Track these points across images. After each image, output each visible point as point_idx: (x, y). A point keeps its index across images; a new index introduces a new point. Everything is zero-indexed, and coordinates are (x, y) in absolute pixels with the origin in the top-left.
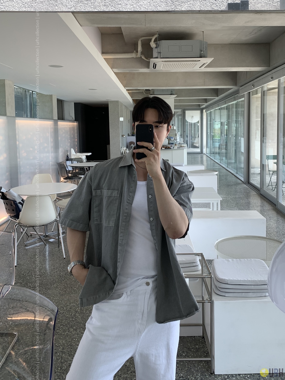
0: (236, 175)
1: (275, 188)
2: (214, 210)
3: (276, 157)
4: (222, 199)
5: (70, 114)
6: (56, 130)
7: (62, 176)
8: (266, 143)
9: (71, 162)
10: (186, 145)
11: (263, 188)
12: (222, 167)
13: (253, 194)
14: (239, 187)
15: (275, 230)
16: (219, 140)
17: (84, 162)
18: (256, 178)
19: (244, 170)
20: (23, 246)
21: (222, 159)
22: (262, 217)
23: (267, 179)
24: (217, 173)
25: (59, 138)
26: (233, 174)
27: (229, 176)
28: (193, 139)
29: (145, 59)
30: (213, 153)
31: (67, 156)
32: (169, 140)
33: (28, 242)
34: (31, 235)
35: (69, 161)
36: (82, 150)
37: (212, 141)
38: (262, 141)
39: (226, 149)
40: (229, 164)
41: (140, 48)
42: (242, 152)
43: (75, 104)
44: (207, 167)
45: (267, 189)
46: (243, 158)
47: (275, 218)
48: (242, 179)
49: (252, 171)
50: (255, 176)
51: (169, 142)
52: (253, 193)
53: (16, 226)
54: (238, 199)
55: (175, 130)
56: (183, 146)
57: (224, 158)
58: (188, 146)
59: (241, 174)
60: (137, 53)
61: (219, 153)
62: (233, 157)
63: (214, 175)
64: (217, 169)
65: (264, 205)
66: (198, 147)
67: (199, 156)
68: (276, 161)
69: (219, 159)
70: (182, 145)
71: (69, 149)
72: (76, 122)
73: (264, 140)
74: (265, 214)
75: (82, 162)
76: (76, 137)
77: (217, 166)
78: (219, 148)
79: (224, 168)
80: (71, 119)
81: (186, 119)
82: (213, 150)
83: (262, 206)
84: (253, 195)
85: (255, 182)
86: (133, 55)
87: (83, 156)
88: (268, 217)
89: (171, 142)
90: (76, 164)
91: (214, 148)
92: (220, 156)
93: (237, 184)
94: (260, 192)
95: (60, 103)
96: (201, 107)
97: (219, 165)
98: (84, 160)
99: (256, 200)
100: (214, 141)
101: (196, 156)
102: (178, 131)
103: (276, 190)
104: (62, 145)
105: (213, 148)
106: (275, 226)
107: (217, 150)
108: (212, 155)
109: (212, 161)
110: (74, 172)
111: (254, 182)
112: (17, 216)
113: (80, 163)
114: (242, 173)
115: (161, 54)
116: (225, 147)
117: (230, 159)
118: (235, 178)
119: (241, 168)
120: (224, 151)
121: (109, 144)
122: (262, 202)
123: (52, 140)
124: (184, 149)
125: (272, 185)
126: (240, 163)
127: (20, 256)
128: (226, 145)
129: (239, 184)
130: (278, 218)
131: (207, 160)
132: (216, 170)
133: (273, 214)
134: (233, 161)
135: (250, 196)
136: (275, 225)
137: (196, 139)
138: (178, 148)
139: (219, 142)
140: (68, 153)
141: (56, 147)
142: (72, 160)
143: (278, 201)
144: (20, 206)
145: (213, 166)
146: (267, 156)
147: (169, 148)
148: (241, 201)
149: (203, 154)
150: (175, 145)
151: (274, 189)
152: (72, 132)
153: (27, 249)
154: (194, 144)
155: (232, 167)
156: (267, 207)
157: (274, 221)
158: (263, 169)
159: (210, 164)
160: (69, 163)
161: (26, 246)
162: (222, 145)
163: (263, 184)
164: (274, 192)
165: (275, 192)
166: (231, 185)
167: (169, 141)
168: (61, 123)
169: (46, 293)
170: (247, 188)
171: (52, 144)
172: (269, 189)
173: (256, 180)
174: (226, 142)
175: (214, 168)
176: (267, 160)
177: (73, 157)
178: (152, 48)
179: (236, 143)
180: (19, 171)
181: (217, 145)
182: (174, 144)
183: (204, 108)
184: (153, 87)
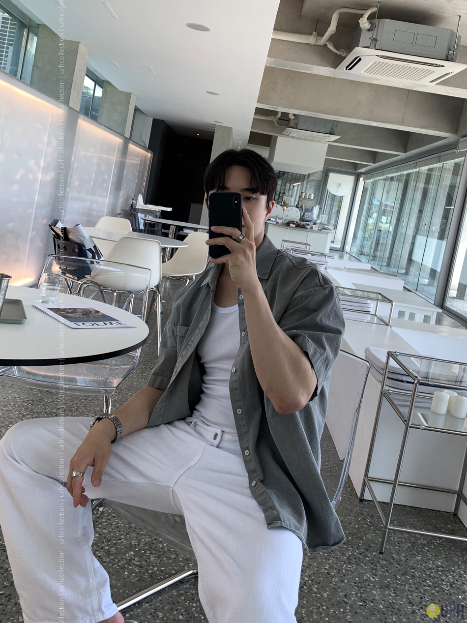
5: (141, 137)
29: (334, 50)
41: (332, 28)
43: (154, 120)
60: (319, 38)
72: (150, 151)
76: (145, 179)
81: (328, 187)
86: (311, 40)
96: (360, 170)
115: (378, 43)
141: (118, 187)
178: (362, 29)
183: (362, 173)
184: (308, 111)
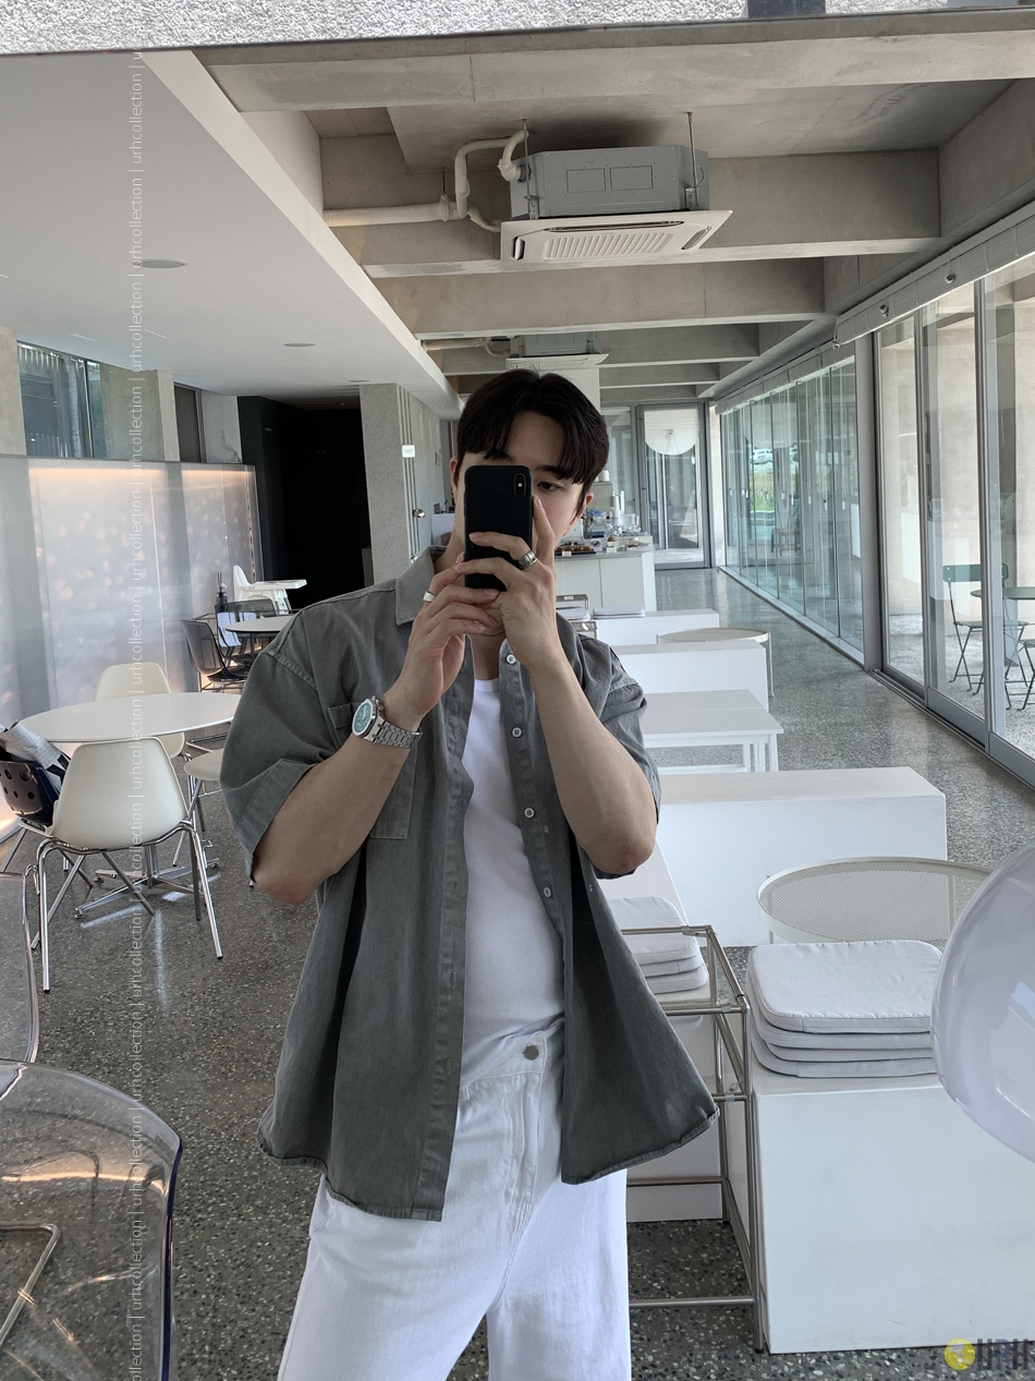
0: (835, 642)
1: (980, 683)
2: (757, 770)
3: (978, 573)
4: (782, 731)
5: (224, 440)
6: (176, 501)
7: (206, 670)
8: (939, 520)
9: (233, 615)
10: (648, 539)
11: (936, 687)
12: (783, 616)
13: (901, 707)
14: (849, 683)
15: (984, 835)
16: (769, 515)
17: (281, 613)
18: (907, 653)
19: (865, 625)
20: (73, 919)
21: (786, 587)
22: (932, 791)
23: (951, 653)
24: (764, 638)
25: (190, 530)
26: (823, 640)
27: (809, 648)
28: (676, 515)
30: (751, 566)
31: (221, 594)
32: (587, 522)
33: (89, 905)
34: (100, 881)
35: (227, 611)
36: (274, 570)
37: (745, 519)
38: (927, 514)
39: (798, 549)
40: (809, 602)
42: (856, 557)
43: (241, 400)
44: (731, 616)
45: (952, 688)
46: (859, 579)
47: (983, 792)
48: (860, 658)
49: (894, 625)
50: (907, 644)
51: (588, 530)
52: (901, 704)
53: (42, 849)
54: (845, 728)
55: (609, 484)
56: (640, 544)
57: (792, 583)
58: (656, 540)
59: (853, 640)
61: (772, 565)
62: (824, 578)
63: (753, 645)
64: (767, 622)
65: (941, 747)
66: (694, 545)
67: (702, 576)
68: (977, 585)
69: (774, 584)
70: (636, 539)
71: (226, 567)
72: (246, 467)
73: (935, 511)
74: (946, 777)
75: (275, 615)
76: (250, 524)
77: (765, 613)
78: (773, 545)
79: (792, 618)
80: (228, 456)
81: (647, 441)
82: (750, 554)
83: (933, 752)
84: (900, 711)
85: (907, 666)
87: (278, 592)
88: (956, 790)
89: (593, 529)
90: (251, 623)
91: (754, 544)
92: (776, 575)
93: (840, 675)
94: (925, 702)
95: (188, 398)
96: (701, 396)
97: (773, 610)
98: (281, 608)
99: (912, 732)
100: (752, 519)
101: (688, 576)
102: (621, 488)
103: (982, 691)
104: (199, 556)
105: (750, 545)
106: (983, 820)
107: (765, 554)
108: (747, 571)
109: (749, 594)
110: (248, 651)
111: (902, 665)
112: (45, 817)
113: (266, 616)
114: (856, 635)
116: (792, 539)
117: (814, 586)
118: (833, 652)
119: (855, 616)
120: (789, 555)
121: (368, 543)
122: (934, 737)
123: (163, 538)
124: (644, 555)
125: (968, 675)
126: (850, 597)
127: (62, 957)
128: (798, 534)
129: (851, 673)
130: (992, 792)
131: (729, 592)
132: (763, 627)
133: (974, 778)
134: (824, 592)
135: (887, 717)
136: (984, 815)
137: (688, 515)
138: (620, 549)
139: (769, 524)
140: (223, 585)
141: (180, 562)
142: (236, 608)
143: (991, 731)
144: (54, 778)
145: (755, 612)
146: (945, 567)
147: (587, 552)
148: (856, 734)
149: (714, 570)
150: (610, 540)
151: (975, 687)
152: (235, 505)
153: (86, 930)
154: (680, 531)
155: (821, 614)
156: (953, 752)
157: (979, 803)
158: (933, 619)
159: (742, 606)
160: (226, 620)
161: (81, 919)
162: (781, 534)
163: (935, 672)
164: (975, 698)
165: (980, 698)
166: (819, 681)
167: (586, 527)
168: (193, 475)
169: (155, 1085)
170: (879, 688)
171: (165, 554)
172: (958, 689)
173: (909, 656)
174: (798, 523)
175: (756, 619)
176: (946, 584)
177: (240, 597)
179: (830, 524)
180: (48, 654)
181: (764, 533)
182: (606, 537)
183: (711, 399)
184: (518, 327)
